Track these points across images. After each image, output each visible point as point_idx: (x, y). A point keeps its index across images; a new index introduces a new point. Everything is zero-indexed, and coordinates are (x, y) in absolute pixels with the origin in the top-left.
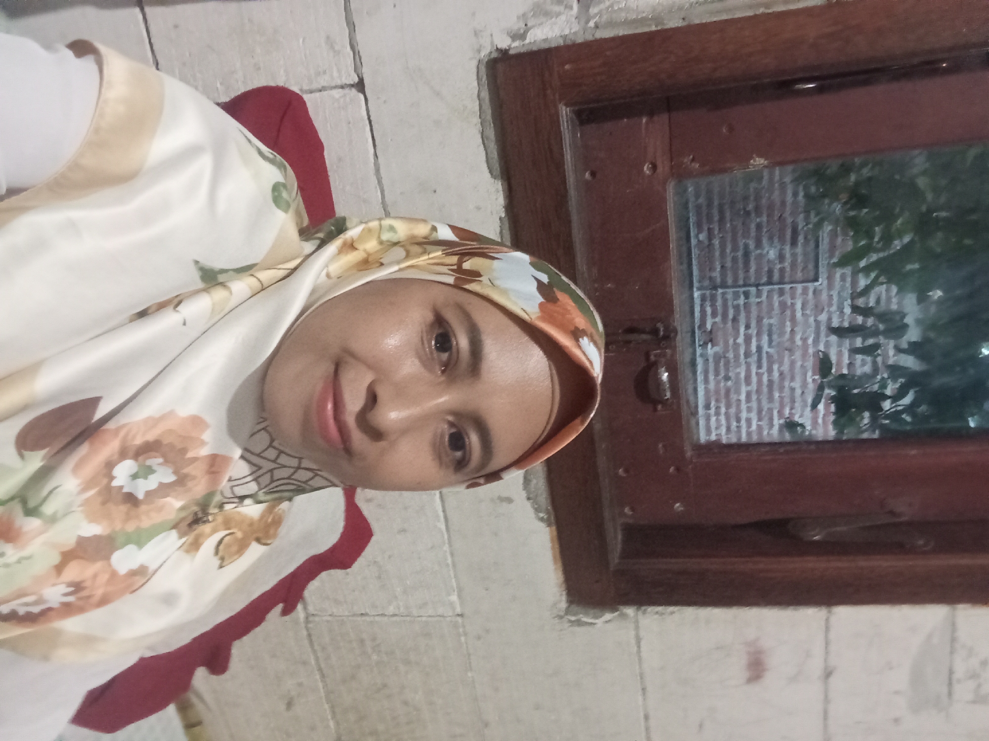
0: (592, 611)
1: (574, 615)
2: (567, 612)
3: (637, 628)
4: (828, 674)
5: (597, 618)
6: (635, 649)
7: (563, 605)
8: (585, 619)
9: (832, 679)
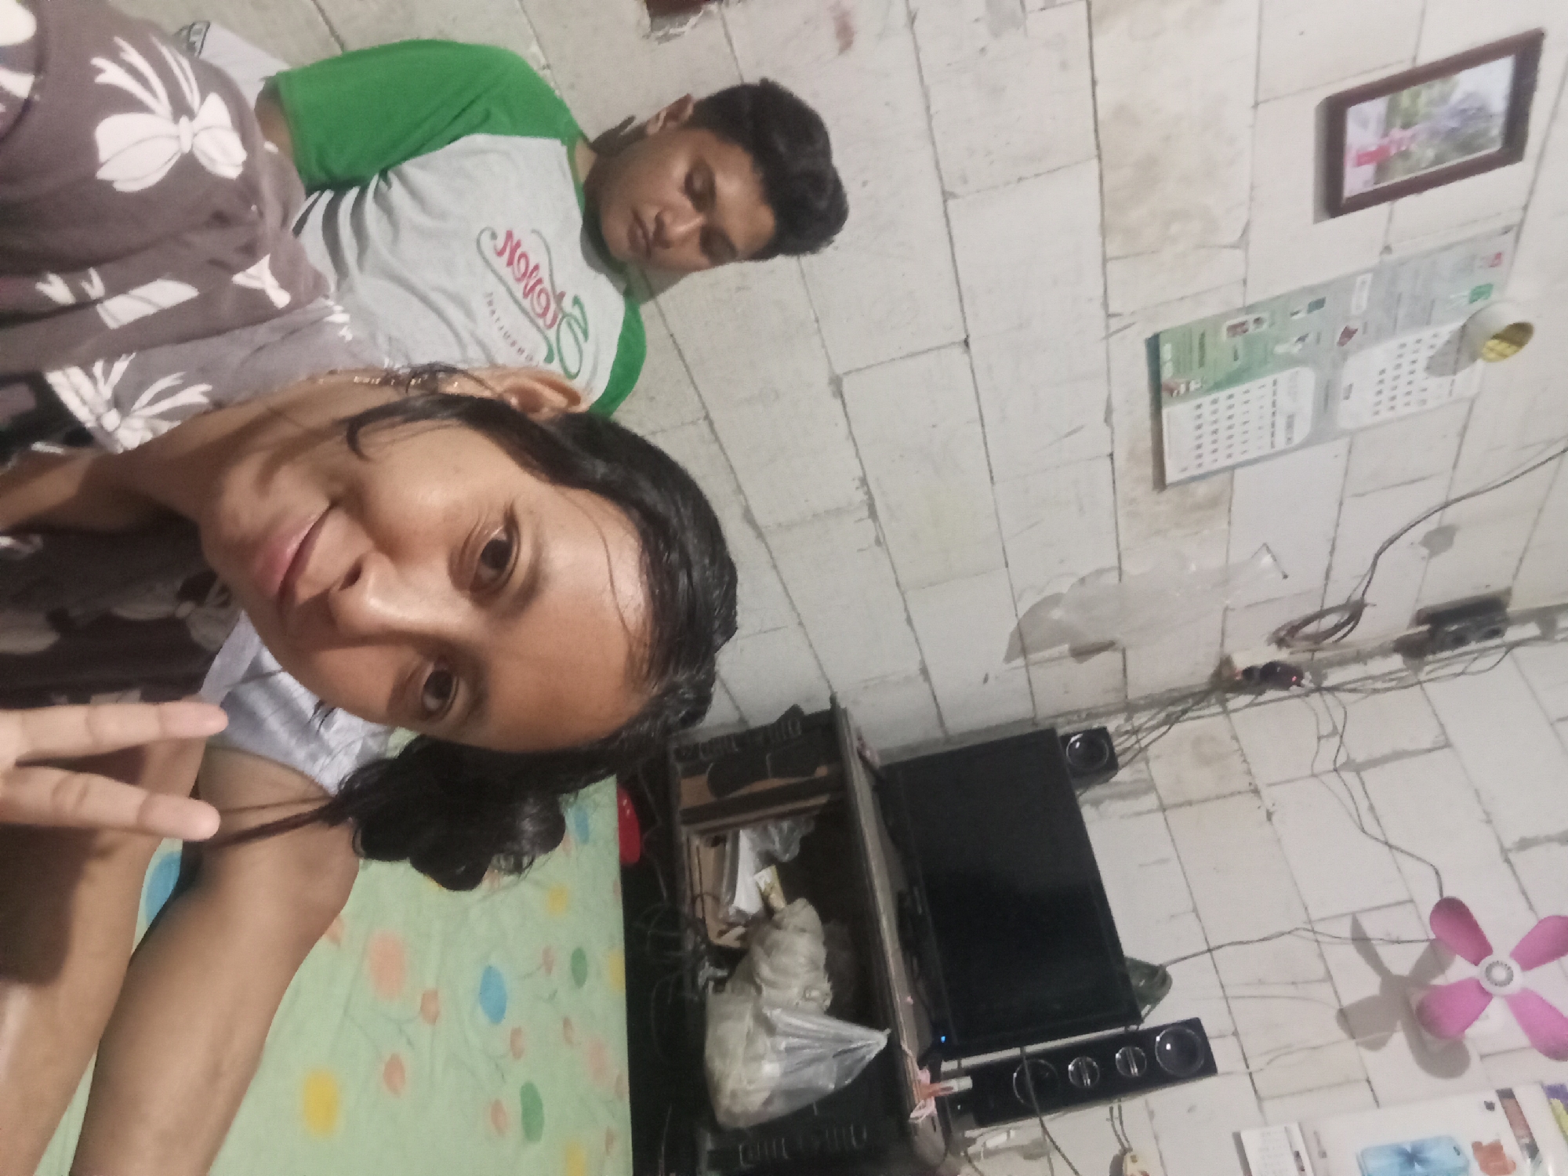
0: (678, 19)
1: (659, 30)
2: (653, 28)
3: (725, 25)
4: (912, 19)
5: (681, 25)
6: (728, 50)
7: (647, 21)
8: (672, 31)
9: (916, 23)
